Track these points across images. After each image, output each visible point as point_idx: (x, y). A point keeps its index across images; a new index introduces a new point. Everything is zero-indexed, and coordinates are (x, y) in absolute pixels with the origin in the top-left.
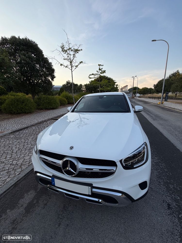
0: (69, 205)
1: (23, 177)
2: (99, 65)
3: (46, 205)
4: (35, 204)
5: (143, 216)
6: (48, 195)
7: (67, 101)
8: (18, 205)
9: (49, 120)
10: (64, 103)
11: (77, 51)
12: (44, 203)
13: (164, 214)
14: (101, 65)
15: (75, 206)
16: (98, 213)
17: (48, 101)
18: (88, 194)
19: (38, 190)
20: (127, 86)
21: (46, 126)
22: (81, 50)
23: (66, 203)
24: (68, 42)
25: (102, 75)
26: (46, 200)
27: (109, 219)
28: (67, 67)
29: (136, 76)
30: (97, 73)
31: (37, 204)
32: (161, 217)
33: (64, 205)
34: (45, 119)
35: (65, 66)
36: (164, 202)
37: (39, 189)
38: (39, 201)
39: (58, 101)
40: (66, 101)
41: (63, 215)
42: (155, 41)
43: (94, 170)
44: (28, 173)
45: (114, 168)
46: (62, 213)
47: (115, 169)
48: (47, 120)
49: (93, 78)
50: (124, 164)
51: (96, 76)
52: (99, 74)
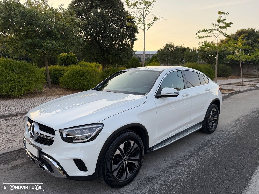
2: (220, 13)
14: (223, 13)
30: (213, 27)
45: (54, 137)
49: (206, 37)
50: (64, 136)
51: (211, 34)
52: (218, 30)
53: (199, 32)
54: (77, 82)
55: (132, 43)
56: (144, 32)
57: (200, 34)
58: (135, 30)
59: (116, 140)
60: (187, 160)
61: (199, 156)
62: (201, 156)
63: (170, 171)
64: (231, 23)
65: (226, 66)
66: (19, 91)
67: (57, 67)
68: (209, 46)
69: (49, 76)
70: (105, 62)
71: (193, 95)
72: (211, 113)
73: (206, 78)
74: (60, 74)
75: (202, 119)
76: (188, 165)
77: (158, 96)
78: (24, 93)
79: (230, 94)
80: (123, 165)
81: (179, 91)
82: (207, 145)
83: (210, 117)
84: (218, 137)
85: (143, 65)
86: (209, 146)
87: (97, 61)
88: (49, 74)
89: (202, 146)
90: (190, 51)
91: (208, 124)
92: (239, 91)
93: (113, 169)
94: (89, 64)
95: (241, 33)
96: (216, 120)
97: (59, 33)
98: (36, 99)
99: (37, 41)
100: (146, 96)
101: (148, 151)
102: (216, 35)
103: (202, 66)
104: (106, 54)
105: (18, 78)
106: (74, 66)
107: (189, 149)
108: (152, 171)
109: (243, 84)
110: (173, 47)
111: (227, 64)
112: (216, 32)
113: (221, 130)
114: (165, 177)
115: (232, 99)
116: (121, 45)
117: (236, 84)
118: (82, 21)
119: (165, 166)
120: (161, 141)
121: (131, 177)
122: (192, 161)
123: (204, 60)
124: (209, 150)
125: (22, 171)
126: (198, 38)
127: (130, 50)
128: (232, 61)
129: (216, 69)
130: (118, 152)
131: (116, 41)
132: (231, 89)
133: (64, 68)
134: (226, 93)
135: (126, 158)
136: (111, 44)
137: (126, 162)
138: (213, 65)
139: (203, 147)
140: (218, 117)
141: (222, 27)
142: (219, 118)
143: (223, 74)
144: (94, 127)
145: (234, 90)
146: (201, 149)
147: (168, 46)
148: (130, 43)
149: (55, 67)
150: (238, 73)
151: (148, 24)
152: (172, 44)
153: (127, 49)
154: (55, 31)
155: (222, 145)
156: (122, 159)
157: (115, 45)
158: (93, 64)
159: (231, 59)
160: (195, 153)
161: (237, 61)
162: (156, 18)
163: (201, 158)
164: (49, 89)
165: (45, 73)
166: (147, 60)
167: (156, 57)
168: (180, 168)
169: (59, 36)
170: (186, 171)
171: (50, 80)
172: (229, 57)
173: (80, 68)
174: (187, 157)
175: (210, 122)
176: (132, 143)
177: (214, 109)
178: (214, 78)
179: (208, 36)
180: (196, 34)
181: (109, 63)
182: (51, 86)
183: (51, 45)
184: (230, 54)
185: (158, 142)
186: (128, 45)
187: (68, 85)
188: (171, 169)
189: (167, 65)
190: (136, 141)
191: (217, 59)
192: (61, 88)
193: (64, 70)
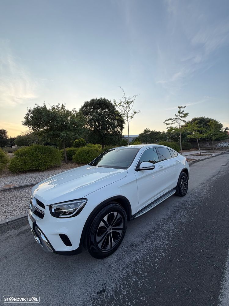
2: (179, 107)
14: (182, 107)
30: (175, 117)
49: (172, 124)
50: (53, 211)
51: (175, 121)
52: (179, 119)
53: (166, 121)
54: (84, 158)
55: (121, 130)
56: (128, 122)
57: (167, 122)
58: (123, 122)
59: (99, 213)
60: (166, 223)
61: (176, 220)
62: (178, 219)
63: (152, 237)
64: (188, 113)
65: (187, 143)
66: (44, 166)
67: (72, 148)
68: (174, 130)
69: (65, 155)
70: (103, 144)
71: (166, 166)
72: (182, 180)
73: (175, 152)
74: (74, 153)
75: (176, 185)
76: (168, 230)
77: (138, 169)
78: (48, 167)
79: (192, 162)
80: (108, 235)
81: (155, 164)
82: (181, 208)
83: (182, 183)
84: (190, 200)
85: (129, 144)
86: (184, 209)
87: (98, 143)
88: (66, 153)
89: (178, 208)
90: (161, 133)
91: (181, 188)
92: (199, 160)
93: (98, 241)
94: (93, 145)
95: (195, 120)
96: (186, 185)
97: (72, 126)
98: (55, 171)
99: (58, 132)
100: (128, 169)
101: (131, 219)
102: (178, 122)
103: (170, 143)
104: (104, 138)
105: (44, 158)
106: (84, 147)
107: (167, 212)
108: (136, 236)
109: (201, 154)
110: (150, 132)
111: (187, 141)
112: (178, 120)
113: (191, 192)
114: (147, 244)
115: (195, 166)
116: (114, 132)
117: (196, 155)
118: (88, 118)
119: (147, 231)
120: (142, 207)
121: (115, 246)
122: (170, 225)
123: (172, 139)
124: (184, 213)
125: (27, 236)
126: (166, 124)
127: (120, 135)
128: (191, 139)
129: (181, 145)
130: (102, 224)
131: (110, 130)
132: (193, 158)
133: (77, 149)
134: (190, 162)
135: (110, 228)
136: (107, 131)
137: (111, 232)
138: (178, 142)
139: (178, 210)
140: (187, 182)
141: (182, 117)
142: (189, 183)
143: (186, 148)
144: (79, 203)
145: (195, 159)
146: (177, 212)
147: (146, 131)
148: (120, 130)
149: (71, 148)
150: (196, 147)
151: (130, 117)
152: (149, 130)
153: (118, 134)
154: (69, 125)
155: (194, 207)
156: (107, 229)
157: (110, 132)
158: (96, 145)
159: (190, 138)
160: (172, 216)
161: (194, 139)
162: (135, 112)
163: (178, 222)
164: (66, 164)
165: (63, 153)
166: (133, 141)
167: (138, 139)
168: (161, 234)
169: (71, 128)
170: (166, 237)
171: (66, 157)
172: (188, 136)
173: (88, 148)
174: (166, 220)
175: (182, 187)
176: (115, 213)
177: (184, 176)
178: (179, 151)
179: (173, 123)
180: (164, 122)
181: (106, 144)
182: (67, 161)
183: (65, 134)
184: (189, 134)
185: (140, 209)
186: (119, 132)
187: (78, 160)
188: (152, 234)
189: (146, 144)
190: (119, 212)
191: (181, 138)
192: (73, 162)
193: (76, 151)
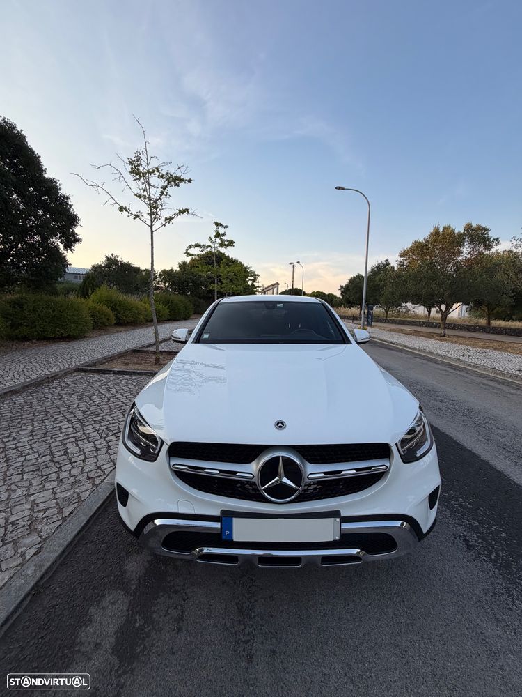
0: (253, 601)
1: (57, 557)
2: (217, 224)
3: (183, 621)
4: (142, 628)
5: (431, 576)
6: (176, 592)
7: (112, 315)
8: (79, 651)
9: (68, 373)
10: (105, 320)
11: (174, 180)
12: (171, 618)
13: (465, 560)
14: (221, 225)
15: (270, 597)
16: (334, 598)
17: (51, 311)
18: (331, 539)
19: (133, 587)
20: (278, 284)
21: (64, 392)
22: (190, 181)
23: (242, 599)
24: (144, 151)
25: (222, 250)
26: (176, 608)
27: (366, 603)
28: (138, 216)
29: (298, 262)
30: (209, 243)
31: (151, 627)
32: (463, 568)
33: (237, 604)
34: (52, 371)
35: (132, 214)
36: (456, 538)
37: (133, 582)
38: (154, 616)
39: (87, 316)
40: (109, 316)
41: (247, 632)
42: (343, 189)
43: (343, 473)
44: (71, 543)
45: (386, 463)
46: (242, 627)
47: (388, 465)
48: (62, 373)
50: (402, 451)
53: (190, 247)
56: (152, 232)
126: (186, 254)
